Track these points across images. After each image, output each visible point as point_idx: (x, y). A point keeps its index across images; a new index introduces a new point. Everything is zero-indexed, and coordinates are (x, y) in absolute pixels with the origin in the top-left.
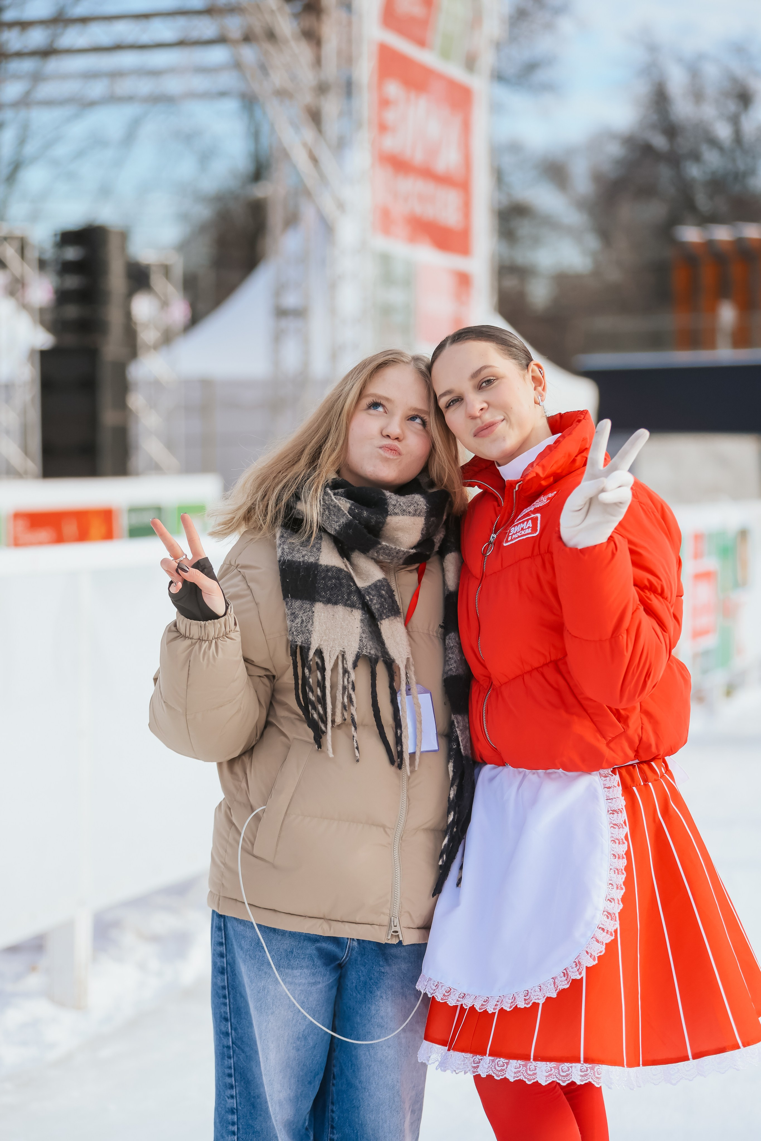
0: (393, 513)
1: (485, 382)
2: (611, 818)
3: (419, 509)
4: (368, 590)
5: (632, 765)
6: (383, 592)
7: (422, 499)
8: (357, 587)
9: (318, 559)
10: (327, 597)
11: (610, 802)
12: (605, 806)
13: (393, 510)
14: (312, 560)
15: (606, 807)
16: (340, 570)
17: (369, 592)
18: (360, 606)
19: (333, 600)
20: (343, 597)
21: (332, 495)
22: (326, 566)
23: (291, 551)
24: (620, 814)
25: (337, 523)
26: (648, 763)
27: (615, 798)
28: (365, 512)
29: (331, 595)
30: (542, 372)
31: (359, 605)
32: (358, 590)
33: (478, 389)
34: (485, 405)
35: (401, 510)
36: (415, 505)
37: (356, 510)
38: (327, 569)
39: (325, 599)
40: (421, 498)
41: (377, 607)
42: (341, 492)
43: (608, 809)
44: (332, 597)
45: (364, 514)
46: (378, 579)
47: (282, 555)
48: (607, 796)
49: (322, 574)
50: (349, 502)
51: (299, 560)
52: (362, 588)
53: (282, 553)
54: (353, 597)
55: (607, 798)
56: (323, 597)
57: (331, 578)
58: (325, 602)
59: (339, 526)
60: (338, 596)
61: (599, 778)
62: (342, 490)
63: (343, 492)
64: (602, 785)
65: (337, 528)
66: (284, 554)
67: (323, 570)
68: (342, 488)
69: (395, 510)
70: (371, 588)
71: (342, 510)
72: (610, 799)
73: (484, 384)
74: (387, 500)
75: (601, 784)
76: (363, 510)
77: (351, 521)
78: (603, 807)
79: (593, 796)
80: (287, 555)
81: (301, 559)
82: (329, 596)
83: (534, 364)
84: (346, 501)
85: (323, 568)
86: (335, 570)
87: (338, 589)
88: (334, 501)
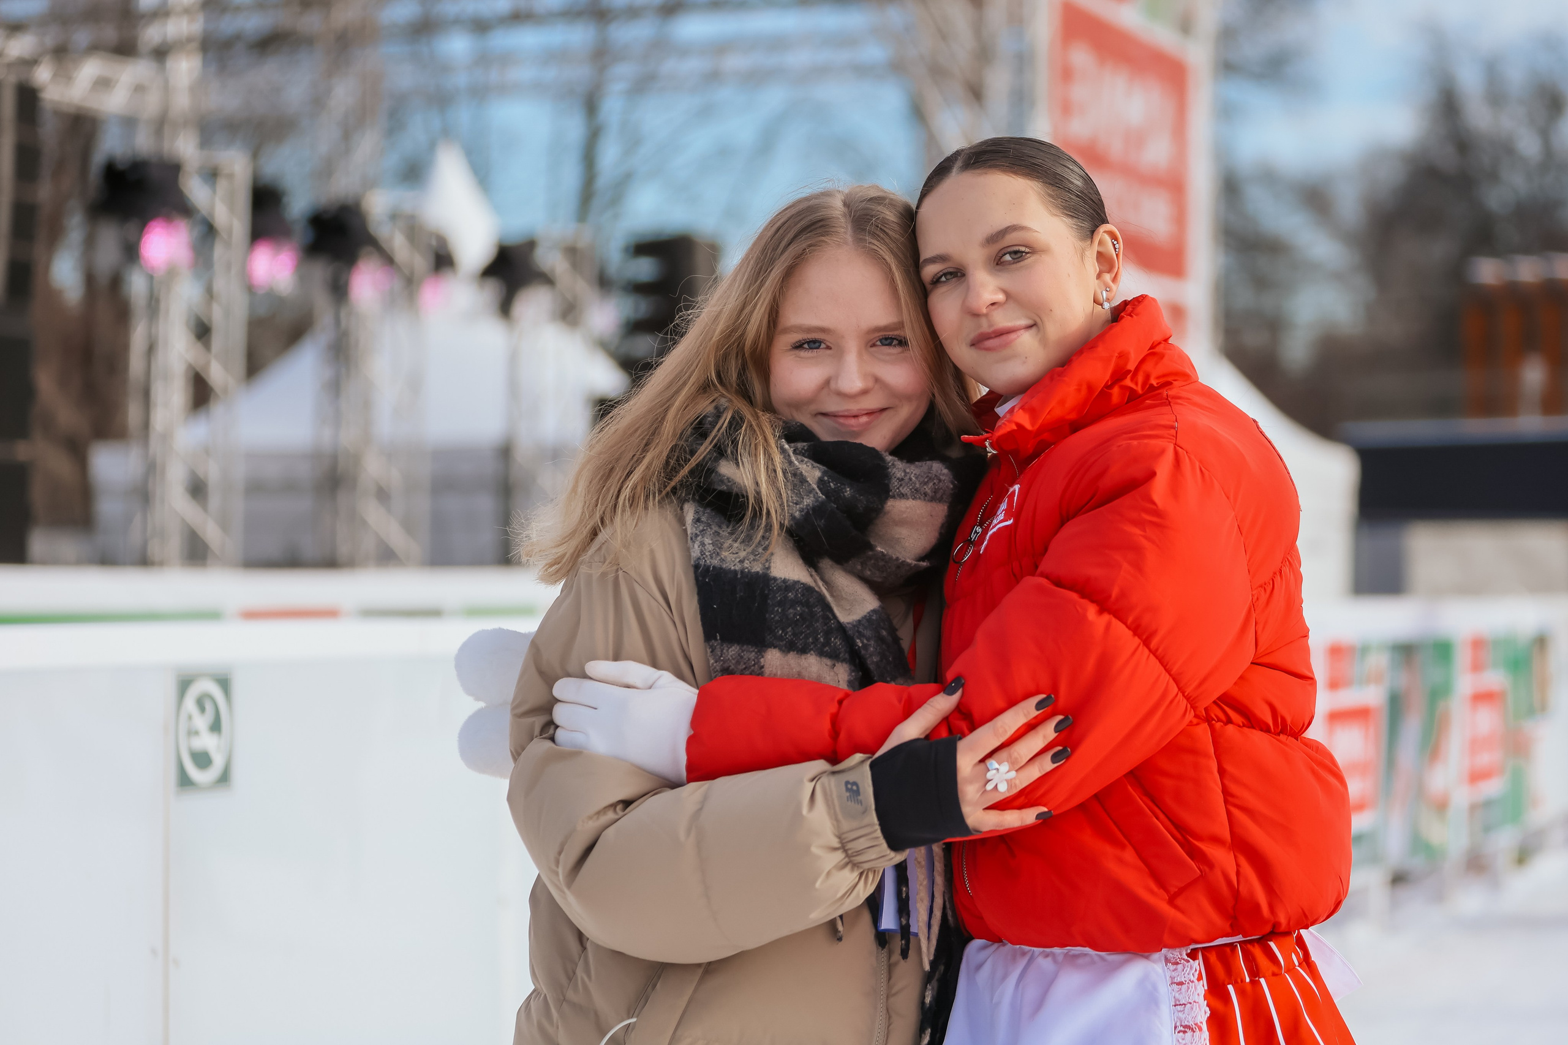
0: (898, 495)
1: (1010, 253)
2: (1180, 1041)
3: (941, 488)
4: (858, 628)
5: (1232, 946)
6: (884, 633)
7: (945, 471)
8: (838, 622)
9: (769, 568)
10: (787, 638)
11: (1181, 1011)
12: (1171, 1017)
13: (898, 488)
14: (757, 568)
15: (1171, 1019)
16: (808, 589)
17: (860, 632)
18: (847, 656)
19: (798, 644)
20: (816, 639)
21: (791, 454)
22: (785, 581)
23: (717, 549)
24: (1198, 1032)
25: (798, 506)
26: (1263, 942)
27: (1190, 1003)
28: (848, 489)
29: (794, 634)
30: (1117, 246)
31: (844, 655)
32: (841, 627)
33: (995, 263)
34: (1001, 297)
35: (911, 489)
36: (935, 481)
37: (832, 484)
38: (786, 586)
39: (784, 642)
40: (943, 468)
41: (875, 660)
42: (803, 449)
43: (1176, 1024)
44: (796, 640)
45: (846, 492)
46: (872, 609)
47: (702, 555)
48: (1176, 1000)
49: (777, 595)
50: (819, 468)
51: (733, 568)
52: (848, 623)
53: (701, 552)
54: (835, 639)
55: (1175, 1002)
56: (781, 638)
57: (794, 603)
58: (784, 648)
59: (801, 510)
60: (807, 637)
61: (1163, 967)
62: (805, 444)
63: (806, 448)
64: (1168, 978)
65: (797, 514)
66: (705, 554)
67: (779, 589)
68: (804, 441)
69: (901, 489)
70: (863, 625)
71: (808, 481)
72: (1180, 1005)
73: (1008, 258)
74: (888, 468)
75: (1166, 977)
76: (845, 485)
77: (823, 503)
78: (1165, 1020)
79: (1151, 1000)
80: (712, 558)
81: (738, 567)
82: (790, 636)
83: (1105, 232)
84: (812, 465)
85: (777, 584)
86: (800, 588)
87: (807, 623)
88: (794, 464)
